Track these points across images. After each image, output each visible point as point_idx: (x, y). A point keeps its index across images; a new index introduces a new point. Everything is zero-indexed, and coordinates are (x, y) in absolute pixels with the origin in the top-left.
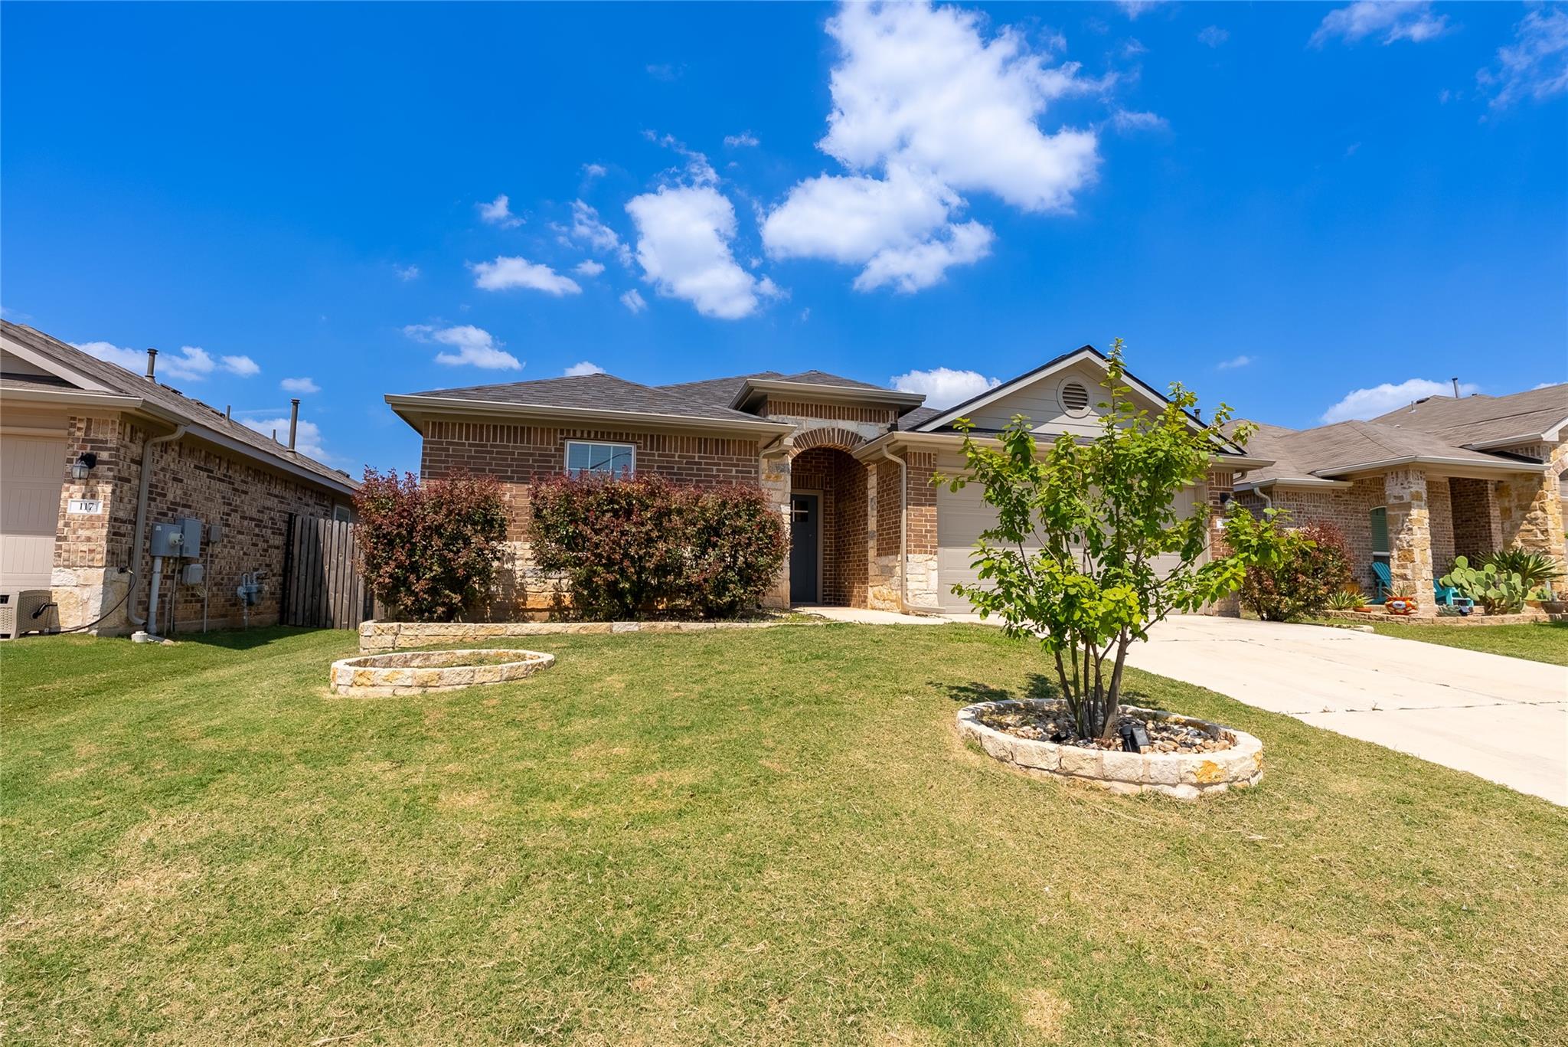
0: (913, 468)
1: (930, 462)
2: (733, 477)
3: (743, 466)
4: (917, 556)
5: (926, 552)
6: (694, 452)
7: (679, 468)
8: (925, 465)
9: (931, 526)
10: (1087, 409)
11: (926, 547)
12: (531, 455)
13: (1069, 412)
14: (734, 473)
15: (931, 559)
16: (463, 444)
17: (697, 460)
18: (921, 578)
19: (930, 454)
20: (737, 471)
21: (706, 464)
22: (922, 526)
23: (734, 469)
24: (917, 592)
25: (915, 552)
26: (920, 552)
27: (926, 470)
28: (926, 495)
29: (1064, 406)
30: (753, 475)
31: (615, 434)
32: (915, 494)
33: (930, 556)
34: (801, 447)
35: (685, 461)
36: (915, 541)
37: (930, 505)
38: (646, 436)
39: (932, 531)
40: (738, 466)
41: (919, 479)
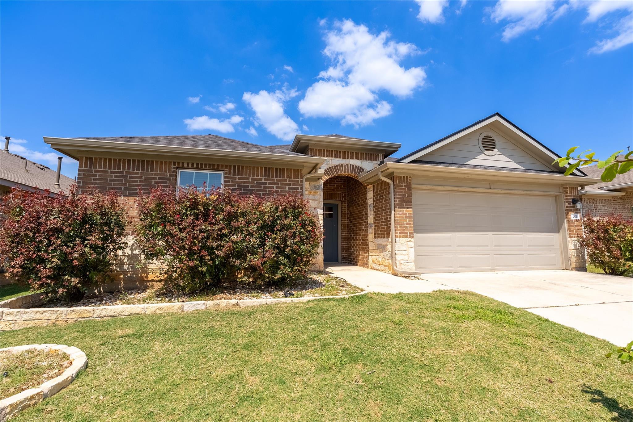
0: (398, 186)
1: (407, 182)
2: (286, 192)
3: (293, 185)
4: (401, 239)
5: (407, 237)
6: (261, 176)
7: (252, 187)
8: (405, 183)
9: (409, 221)
10: (496, 150)
11: (407, 233)
12: (154, 178)
13: (486, 152)
14: (287, 189)
15: (410, 241)
16: (107, 172)
17: (263, 181)
18: (404, 253)
19: (407, 177)
20: (289, 188)
21: (269, 184)
22: (404, 220)
23: (287, 187)
24: (402, 262)
25: (400, 237)
26: (403, 237)
27: (405, 186)
28: (405, 202)
29: (483, 149)
30: (299, 191)
31: (210, 165)
32: (400, 201)
33: (410, 239)
34: (329, 175)
35: (255, 182)
36: (400, 230)
37: (408, 208)
38: (230, 166)
39: (410, 224)
40: (290, 184)
41: (402, 192)
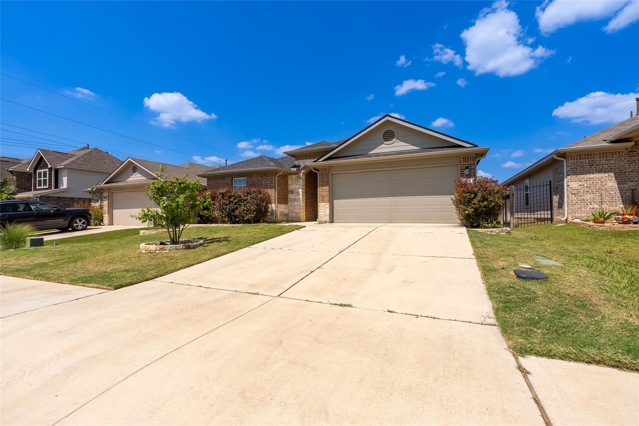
0: (320, 174)
1: (326, 171)
2: (268, 184)
3: (271, 180)
4: (322, 203)
5: (325, 202)
6: (259, 178)
7: (255, 183)
8: (325, 172)
9: (327, 193)
10: (394, 139)
11: (325, 200)
12: (226, 183)
13: (386, 143)
14: (268, 182)
15: (327, 204)
16: (213, 183)
17: (260, 180)
18: (323, 211)
19: (326, 168)
20: (269, 182)
21: (262, 181)
22: (324, 193)
23: (268, 181)
24: (322, 216)
25: (321, 202)
26: (323, 202)
27: (325, 174)
28: (325, 183)
29: (383, 140)
30: (273, 182)
31: (242, 175)
32: (321, 183)
33: (326, 203)
34: (305, 170)
35: (257, 180)
36: (321, 199)
37: (326, 186)
38: (248, 175)
39: (327, 195)
40: (269, 180)
41: (323, 177)
